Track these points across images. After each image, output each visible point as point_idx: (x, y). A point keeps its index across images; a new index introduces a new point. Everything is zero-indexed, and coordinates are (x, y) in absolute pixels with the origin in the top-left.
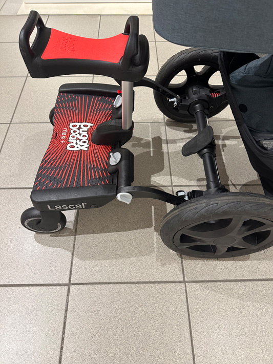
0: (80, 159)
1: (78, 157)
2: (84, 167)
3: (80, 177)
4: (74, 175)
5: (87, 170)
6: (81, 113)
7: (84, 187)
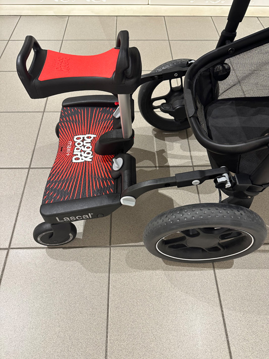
0: (85, 170)
1: (83, 169)
2: (89, 177)
3: (85, 188)
4: (80, 187)
5: (92, 180)
6: (84, 125)
7: (90, 198)
